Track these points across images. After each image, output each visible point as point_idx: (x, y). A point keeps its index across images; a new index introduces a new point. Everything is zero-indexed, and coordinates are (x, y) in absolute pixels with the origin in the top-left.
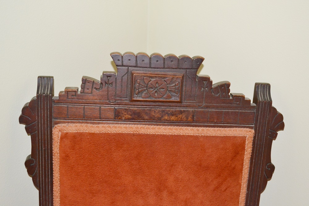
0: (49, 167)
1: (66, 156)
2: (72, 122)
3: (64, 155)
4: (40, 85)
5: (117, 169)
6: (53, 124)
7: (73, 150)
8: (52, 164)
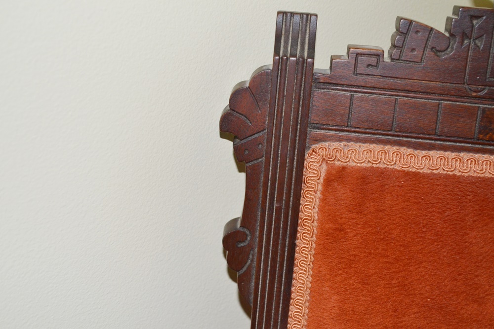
0: (286, 254)
1: (336, 229)
2: (358, 140)
3: (331, 225)
4: (283, 33)
5: (477, 276)
6: (308, 140)
7: (357, 213)
8: (293, 246)
